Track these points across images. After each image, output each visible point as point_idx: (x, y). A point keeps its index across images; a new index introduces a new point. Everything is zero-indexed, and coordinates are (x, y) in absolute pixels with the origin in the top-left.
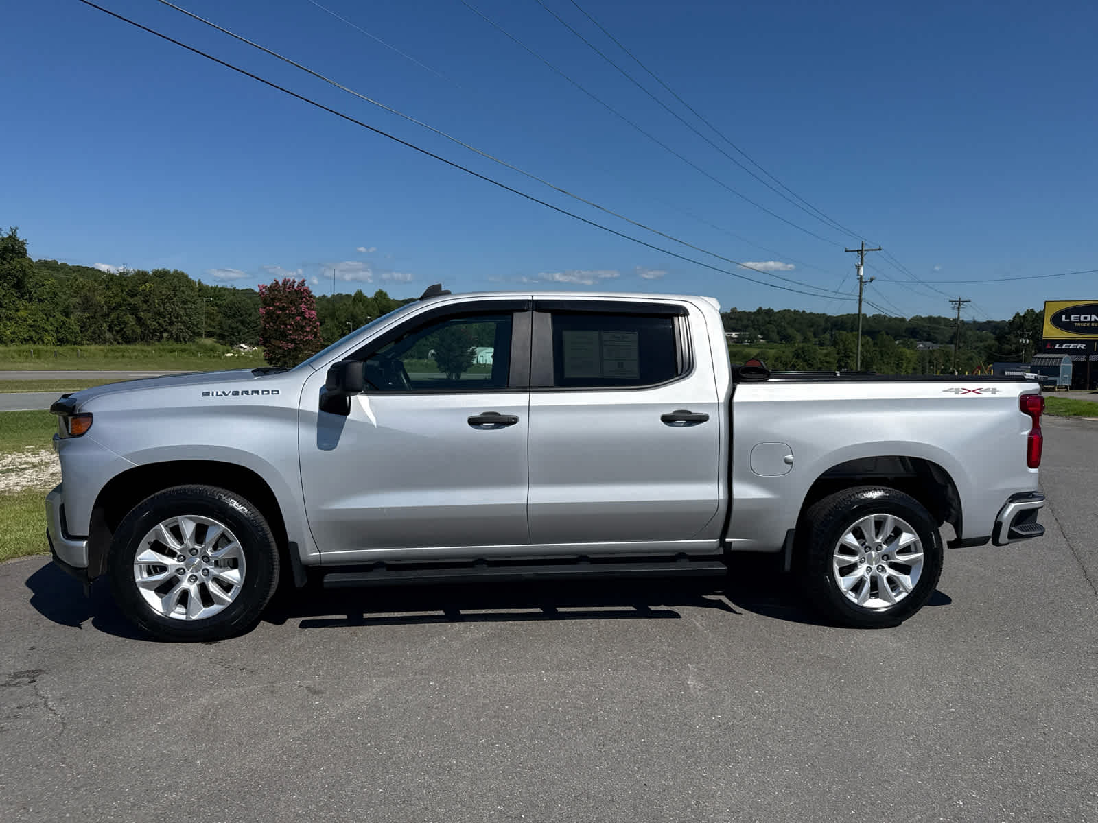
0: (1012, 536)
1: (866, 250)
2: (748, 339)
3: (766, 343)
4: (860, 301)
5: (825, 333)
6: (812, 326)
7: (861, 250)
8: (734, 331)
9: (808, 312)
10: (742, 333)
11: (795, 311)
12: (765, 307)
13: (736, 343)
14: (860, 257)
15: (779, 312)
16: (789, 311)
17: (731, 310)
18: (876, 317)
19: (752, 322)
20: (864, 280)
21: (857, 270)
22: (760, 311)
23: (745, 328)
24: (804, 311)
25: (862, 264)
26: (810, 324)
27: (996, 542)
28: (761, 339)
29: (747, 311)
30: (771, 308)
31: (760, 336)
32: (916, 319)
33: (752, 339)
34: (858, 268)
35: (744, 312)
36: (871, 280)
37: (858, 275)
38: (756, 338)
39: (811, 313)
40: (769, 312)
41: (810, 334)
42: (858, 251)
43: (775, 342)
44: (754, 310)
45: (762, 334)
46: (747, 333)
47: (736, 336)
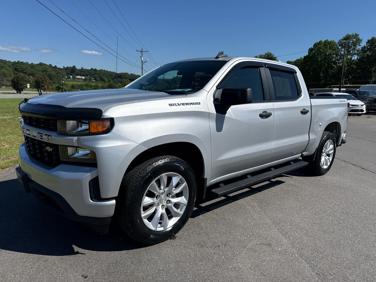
1: (143, 51)
2: (89, 79)
3: (95, 81)
4: (142, 69)
5: (115, 79)
6: (110, 76)
7: (142, 51)
8: (83, 76)
9: (109, 71)
10: (86, 77)
11: (104, 70)
12: (94, 68)
13: (84, 80)
14: (141, 53)
15: (99, 70)
16: (102, 70)
17: (81, 68)
19: (90, 73)
20: (143, 62)
21: (141, 58)
22: (92, 69)
23: (87, 75)
24: (107, 71)
25: (142, 56)
26: (110, 75)
28: (94, 80)
29: (87, 69)
30: (96, 69)
31: (93, 79)
33: (90, 80)
34: (141, 57)
35: (86, 69)
36: (145, 62)
37: (141, 60)
38: (91, 79)
39: (110, 71)
40: (95, 70)
41: (111, 79)
42: (141, 51)
43: (99, 81)
44: (90, 69)
45: (93, 78)
46: (88, 77)
47: (84, 78)
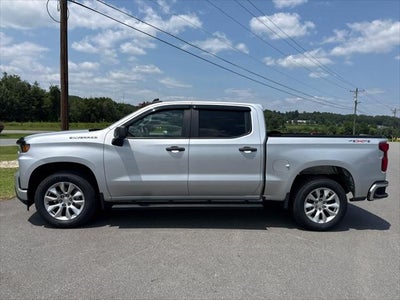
0: (375, 197)
4: (355, 110)
6: (335, 119)
18: (361, 116)
19: (312, 116)
23: (308, 119)
27: (369, 200)
32: (378, 116)
41: (335, 122)
46: (310, 121)
